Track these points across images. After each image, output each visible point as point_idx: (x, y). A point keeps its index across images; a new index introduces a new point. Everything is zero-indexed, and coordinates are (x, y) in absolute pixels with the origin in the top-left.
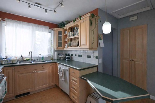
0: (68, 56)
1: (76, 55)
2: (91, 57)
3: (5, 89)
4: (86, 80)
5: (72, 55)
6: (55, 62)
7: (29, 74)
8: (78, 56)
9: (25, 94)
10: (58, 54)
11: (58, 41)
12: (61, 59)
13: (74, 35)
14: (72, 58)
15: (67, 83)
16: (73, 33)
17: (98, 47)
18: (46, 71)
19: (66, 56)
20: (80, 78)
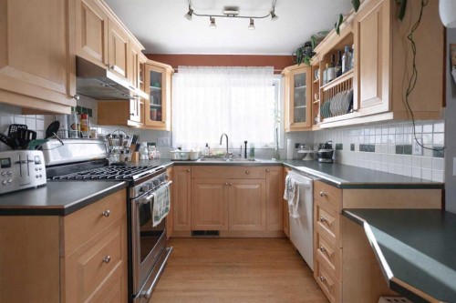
0: (326, 148)
1: (353, 148)
2: (410, 153)
3: (167, 204)
4: (362, 224)
5: (339, 147)
6: (282, 165)
7: (218, 187)
8: (361, 150)
9: (210, 233)
10: (297, 146)
11: (295, 105)
12: (306, 159)
13: (339, 73)
14: (338, 155)
15: (308, 228)
16: (337, 69)
17: (444, 105)
18: (257, 186)
19: (320, 149)
20: (343, 213)
